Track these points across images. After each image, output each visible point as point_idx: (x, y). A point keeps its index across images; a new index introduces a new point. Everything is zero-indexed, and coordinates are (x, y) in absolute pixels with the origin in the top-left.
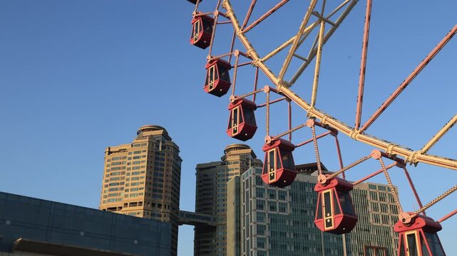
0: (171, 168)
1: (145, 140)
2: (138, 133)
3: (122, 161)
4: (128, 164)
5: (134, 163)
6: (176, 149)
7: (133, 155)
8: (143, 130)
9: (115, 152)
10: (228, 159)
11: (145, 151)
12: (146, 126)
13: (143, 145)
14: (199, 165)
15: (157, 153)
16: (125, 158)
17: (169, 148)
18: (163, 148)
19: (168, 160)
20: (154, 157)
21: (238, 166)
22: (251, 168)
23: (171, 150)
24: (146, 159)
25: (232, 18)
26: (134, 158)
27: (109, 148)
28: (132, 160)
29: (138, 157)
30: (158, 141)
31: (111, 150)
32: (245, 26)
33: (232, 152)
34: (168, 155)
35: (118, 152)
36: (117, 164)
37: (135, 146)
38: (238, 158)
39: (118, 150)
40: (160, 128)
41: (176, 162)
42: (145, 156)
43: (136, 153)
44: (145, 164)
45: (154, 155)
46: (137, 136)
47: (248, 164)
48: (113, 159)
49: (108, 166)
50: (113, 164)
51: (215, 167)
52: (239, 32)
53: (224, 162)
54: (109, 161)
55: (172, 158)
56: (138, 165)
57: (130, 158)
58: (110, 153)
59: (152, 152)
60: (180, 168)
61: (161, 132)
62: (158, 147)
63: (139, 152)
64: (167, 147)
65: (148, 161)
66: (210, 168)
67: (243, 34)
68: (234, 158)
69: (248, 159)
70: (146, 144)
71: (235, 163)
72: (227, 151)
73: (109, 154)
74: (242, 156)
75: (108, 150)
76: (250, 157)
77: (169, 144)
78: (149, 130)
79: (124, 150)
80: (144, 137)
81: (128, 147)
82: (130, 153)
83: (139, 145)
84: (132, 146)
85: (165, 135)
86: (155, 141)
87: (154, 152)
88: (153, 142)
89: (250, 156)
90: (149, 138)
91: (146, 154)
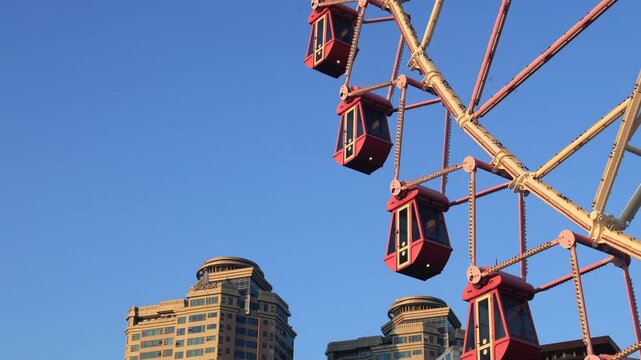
0: (272, 351)
1: (213, 291)
2: (199, 276)
3: (163, 337)
4: (178, 344)
5: (190, 342)
6: (282, 310)
7: (187, 325)
8: (210, 269)
9: (149, 318)
10: (397, 331)
11: (214, 315)
12: (216, 260)
13: (209, 301)
14: (331, 345)
15: (241, 319)
16: (170, 330)
17: (266, 309)
18: (254, 306)
19: (265, 334)
20: (234, 328)
21: (420, 345)
22: (448, 350)
23: (272, 311)
24: (215, 332)
25: (442, 88)
26: (191, 330)
27: (136, 310)
28: (187, 336)
29: (199, 329)
30: (243, 293)
31: (140, 315)
32: (476, 103)
33: (407, 315)
34: (265, 323)
35: (156, 317)
36: (153, 344)
37: (193, 304)
38: (419, 328)
39: (154, 312)
40: (245, 263)
41: (281, 337)
42: (213, 326)
43: (194, 318)
44: (215, 344)
45: (233, 322)
46: (196, 281)
47: (441, 342)
48: (145, 334)
49: (133, 349)
50: (144, 345)
51: (368, 348)
52: (463, 118)
53: (389, 338)
54: (134, 338)
55: (273, 329)
56: (198, 347)
57: (181, 332)
58: (138, 320)
59: (230, 316)
60: (291, 352)
61: (248, 272)
62: (242, 305)
63: (201, 317)
64: (262, 306)
65: (220, 338)
66: (357, 351)
67: (475, 121)
68: (410, 328)
69: (442, 330)
70: (215, 300)
71: (413, 339)
72: (395, 311)
73: (136, 322)
74: (428, 323)
75: (133, 313)
76: (447, 325)
77: (266, 298)
78: (222, 267)
79: (169, 313)
80: (211, 284)
81: (177, 306)
82: (181, 321)
83: (200, 302)
84: (186, 304)
85: (258, 278)
86: (236, 293)
87: (234, 318)
88: (232, 296)
89: (447, 322)
90: (223, 286)
91: (216, 321)
